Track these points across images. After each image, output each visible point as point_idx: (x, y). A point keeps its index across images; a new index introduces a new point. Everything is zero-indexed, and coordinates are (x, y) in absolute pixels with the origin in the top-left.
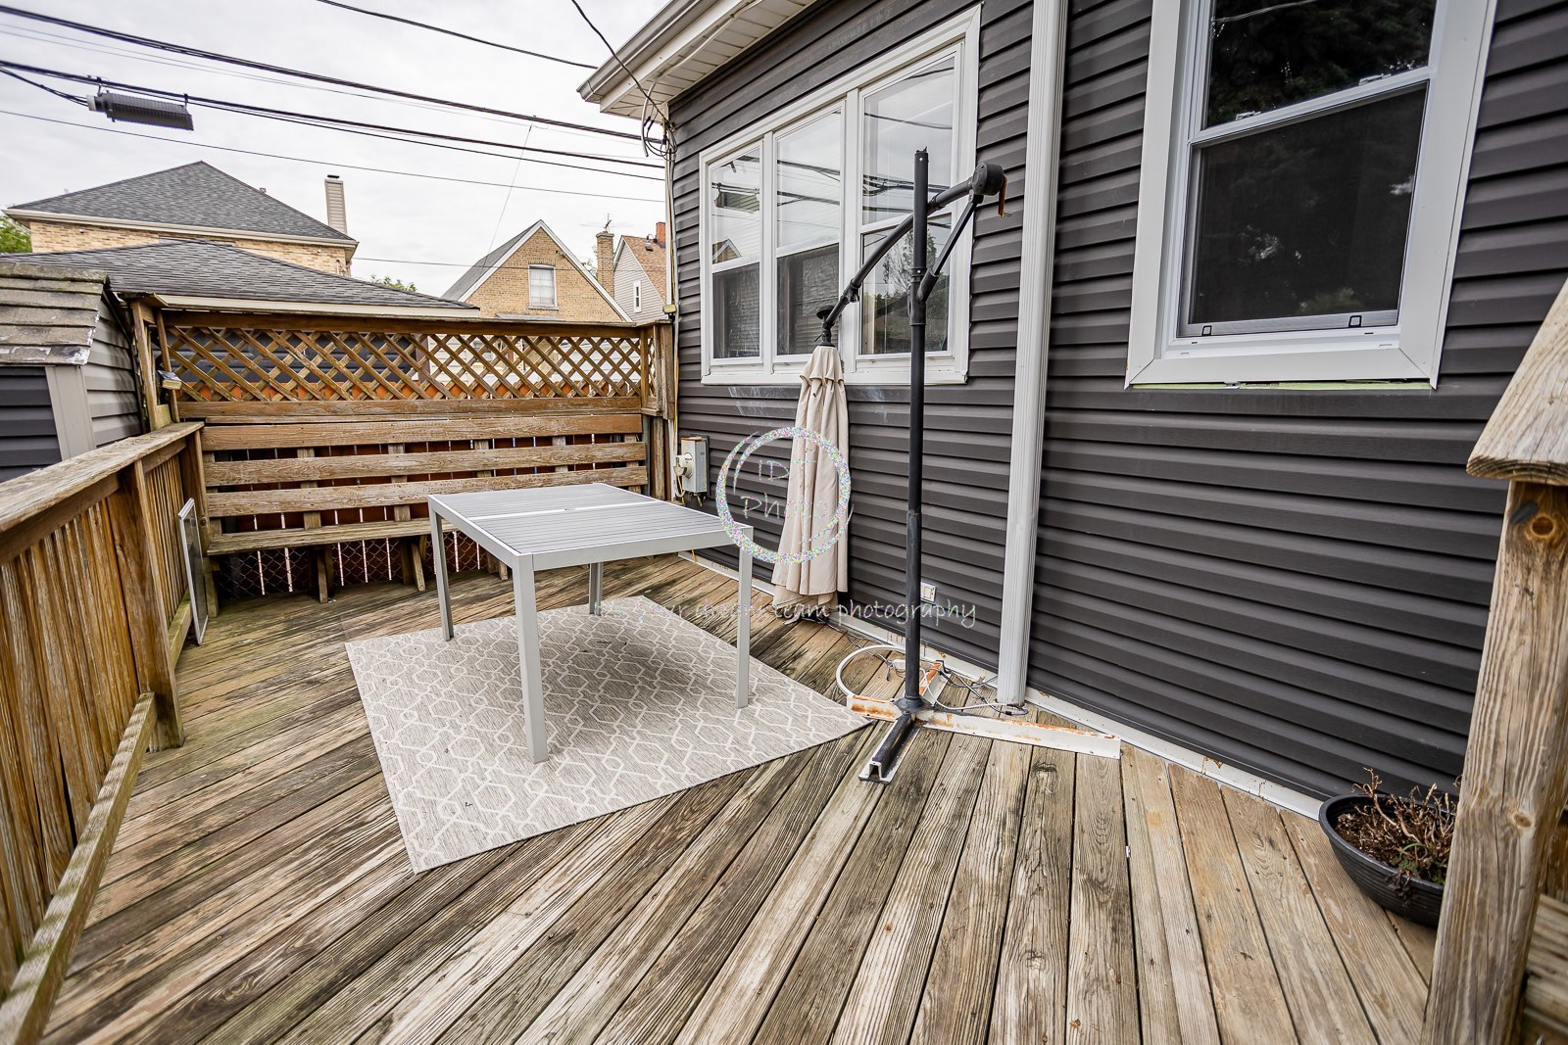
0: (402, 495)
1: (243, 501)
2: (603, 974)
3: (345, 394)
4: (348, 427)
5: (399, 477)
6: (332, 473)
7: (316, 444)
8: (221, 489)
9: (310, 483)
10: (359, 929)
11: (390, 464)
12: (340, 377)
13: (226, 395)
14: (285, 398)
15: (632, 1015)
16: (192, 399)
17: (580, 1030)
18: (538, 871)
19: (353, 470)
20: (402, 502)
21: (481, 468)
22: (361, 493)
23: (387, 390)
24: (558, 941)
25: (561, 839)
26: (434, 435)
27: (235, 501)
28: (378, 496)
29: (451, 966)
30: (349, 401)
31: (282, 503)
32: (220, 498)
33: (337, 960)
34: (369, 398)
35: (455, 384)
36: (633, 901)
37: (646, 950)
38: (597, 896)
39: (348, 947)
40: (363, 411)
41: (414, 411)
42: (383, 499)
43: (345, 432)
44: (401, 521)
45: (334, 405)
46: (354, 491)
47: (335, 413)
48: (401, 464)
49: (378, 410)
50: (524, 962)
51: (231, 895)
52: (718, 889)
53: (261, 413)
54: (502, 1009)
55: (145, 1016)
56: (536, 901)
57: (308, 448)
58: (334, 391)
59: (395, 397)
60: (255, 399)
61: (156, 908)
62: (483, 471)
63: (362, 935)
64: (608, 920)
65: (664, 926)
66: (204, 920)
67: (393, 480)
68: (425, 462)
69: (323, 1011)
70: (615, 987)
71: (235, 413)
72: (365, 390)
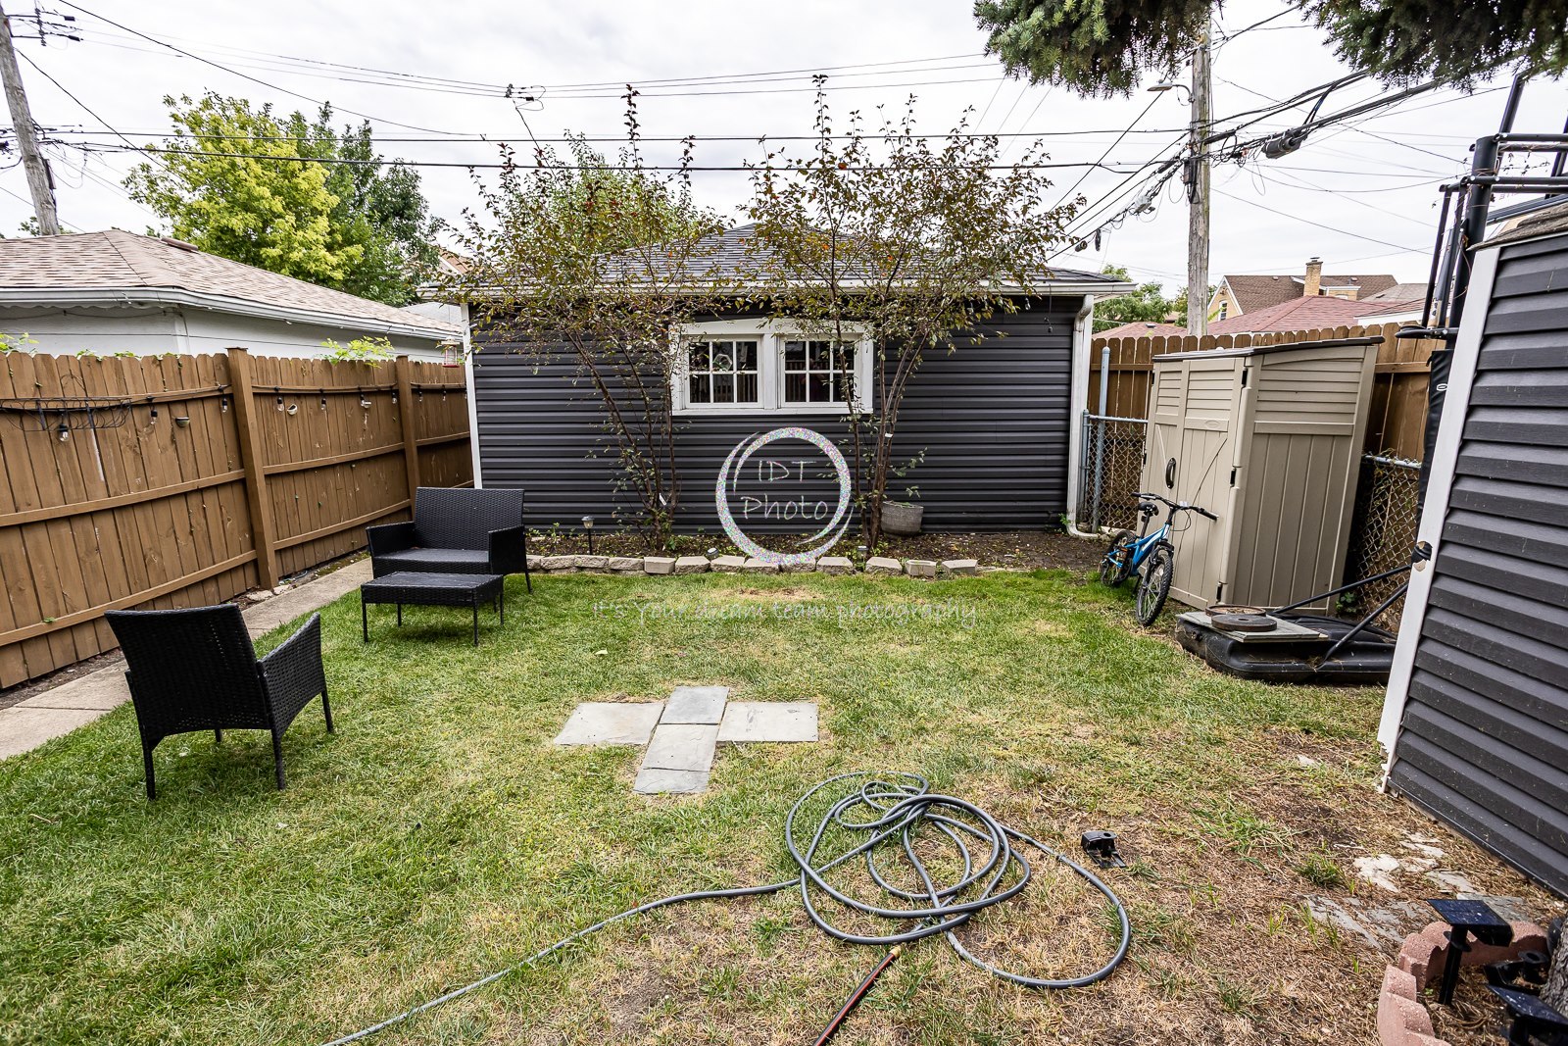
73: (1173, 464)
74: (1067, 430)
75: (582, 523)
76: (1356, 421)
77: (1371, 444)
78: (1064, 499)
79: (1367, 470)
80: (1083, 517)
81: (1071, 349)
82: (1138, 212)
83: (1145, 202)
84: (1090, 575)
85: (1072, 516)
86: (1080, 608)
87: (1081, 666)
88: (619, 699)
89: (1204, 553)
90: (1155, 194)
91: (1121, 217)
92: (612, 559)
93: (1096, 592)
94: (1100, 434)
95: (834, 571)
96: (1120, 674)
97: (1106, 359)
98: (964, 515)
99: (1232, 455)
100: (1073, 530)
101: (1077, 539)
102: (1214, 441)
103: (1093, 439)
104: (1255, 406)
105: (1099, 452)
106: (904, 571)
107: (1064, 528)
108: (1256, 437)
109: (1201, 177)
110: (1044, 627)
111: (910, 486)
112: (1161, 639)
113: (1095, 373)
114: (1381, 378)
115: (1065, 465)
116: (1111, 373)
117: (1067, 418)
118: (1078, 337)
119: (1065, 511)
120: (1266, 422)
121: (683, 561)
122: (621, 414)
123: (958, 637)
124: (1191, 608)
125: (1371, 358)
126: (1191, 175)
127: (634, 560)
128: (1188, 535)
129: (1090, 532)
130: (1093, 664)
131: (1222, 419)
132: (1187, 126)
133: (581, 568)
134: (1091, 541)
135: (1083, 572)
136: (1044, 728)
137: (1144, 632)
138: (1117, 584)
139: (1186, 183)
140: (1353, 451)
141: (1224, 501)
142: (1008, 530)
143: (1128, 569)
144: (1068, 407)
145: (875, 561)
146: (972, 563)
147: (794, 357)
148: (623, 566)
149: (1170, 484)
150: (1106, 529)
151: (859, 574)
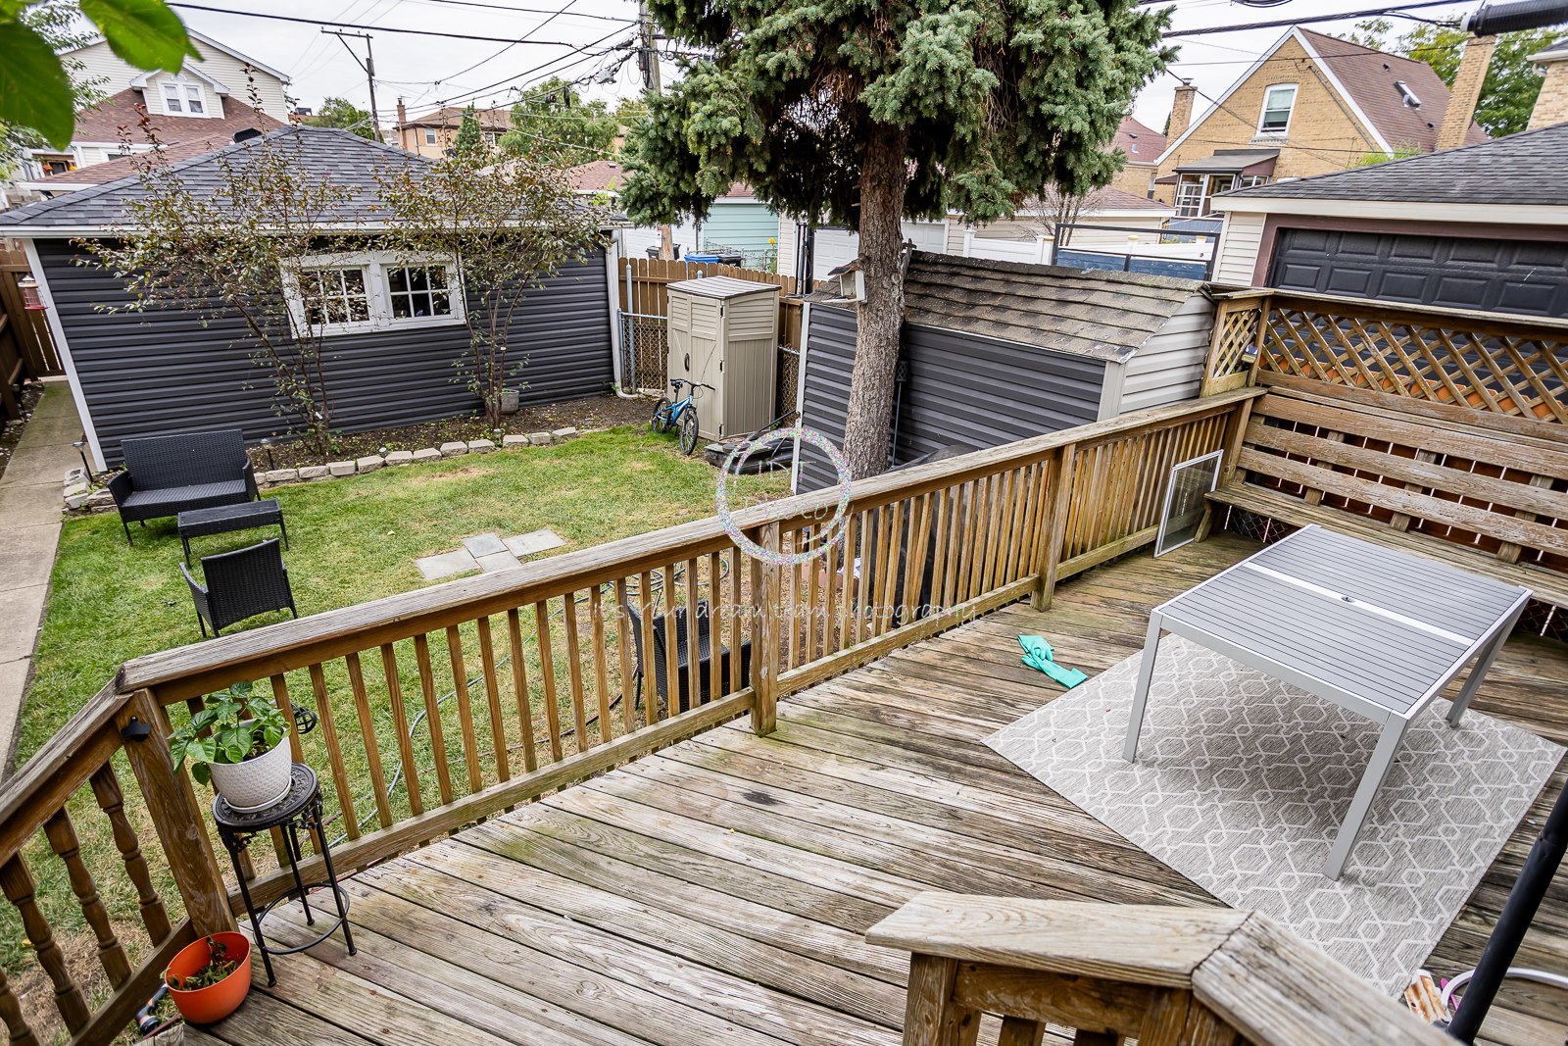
0: (1407, 503)
1: (1267, 462)
2: (934, 838)
3: (1401, 388)
4: (1385, 422)
5: (1415, 486)
6: (1348, 462)
7: (1347, 431)
8: (1258, 448)
9: (1326, 464)
10: (933, 737)
11: (1410, 469)
12: (1405, 371)
13: (1297, 370)
14: (1343, 382)
15: (909, 855)
16: (1270, 369)
17: (895, 836)
18: (1006, 790)
19: (1369, 465)
20: (1404, 511)
21: (1521, 507)
22: (1366, 488)
23: (1450, 391)
24: (953, 814)
25: (1045, 793)
26: (1479, 455)
27: (1261, 460)
28: (1382, 496)
29: (921, 778)
30: (1403, 397)
31: (1294, 473)
32: (1251, 453)
33: (911, 738)
34: (1425, 397)
35: (1544, 403)
36: (998, 841)
37: (958, 854)
38: (994, 822)
39: (921, 738)
40: (1412, 410)
41: (1470, 421)
42: (1385, 501)
43: (1379, 426)
44: (1394, 528)
45: (1385, 398)
46: (1361, 484)
47: (1382, 406)
48: (1423, 473)
49: (1429, 412)
50: (931, 804)
51: (940, 687)
52: (1029, 884)
53: (1317, 392)
54: (900, 804)
55: (868, 699)
56: (981, 797)
57: (1339, 433)
58: (1391, 384)
59: (1456, 402)
60: (1318, 378)
61: (925, 670)
62: (1524, 512)
63: (929, 740)
64: (976, 832)
65: (981, 860)
66: (922, 688)
67: (1407, 487)
68: (1452, 479)
69: (882, 746)
70: (927, 845)
71: (1298, 387)
72: (1424, 388)
73: (687, 358)
74: (608, 324)
75: (261, 445)
76: (772, 331)
77: (782, 341)
78: (612, 372)
79: (780, 353)
80: (626, 383)
81: (605, 266)
82: (603, 82)
83: (609, 76)
84: (645, 426)
85: (618, 384)
86: (651, 450)
87: (667, 483)
88: (436, 553)
89: (710, 408)
90: (616, 70)
91: (586, 82)
92: (302, 470)
93: (655, 438)
94: (631, 326)
95: (484, 450)
96: (687, 483)
97: (629, 272)
98: (545, 392)
99: (719, 355)
100: (620, 394)
101: (625, 399)
102: (709, 346)
103: (627, 329)
104: (728, 329)
105: (631, 338)
106: (530, 443)
107: (614, 392)
108: (731, 343)
109: (652, 67)
110: (639, 466)
111: (522, 382)
112: (697, 461)
113: (622, 282)
114: (782, 305)
115: (610, 348)
116: (634, 283)
117: (608, 315)
118: (608, 256)
119: (614, 381)
120: (734, 335)
121: (363, 462)
122: (275, 349)
123: (596, 480)
124: (712, 442)
125: (777, 296)
126: (645, 63)
127: (322, 468)
128: (701, 400)
129: (631, 393)
130: (673, 481)
131: (713, 333)
132: (636, 17)
133: (273, 483)
134: (634, 400)
135: (639, 425)
136: (667, 514)
137: (688, 458)
138: (664, 432)
139: (642, 70)
140: (774, 346)
141: (718, 380)
142: (577, 398)
143: (671, 422)
144: (607, 307)
145: (508, 439)
146: (572, 430)
147: (397, 281)
148: (313, 474)
149: (687, 369)
150: (641, 390)
151: (499, 449)
